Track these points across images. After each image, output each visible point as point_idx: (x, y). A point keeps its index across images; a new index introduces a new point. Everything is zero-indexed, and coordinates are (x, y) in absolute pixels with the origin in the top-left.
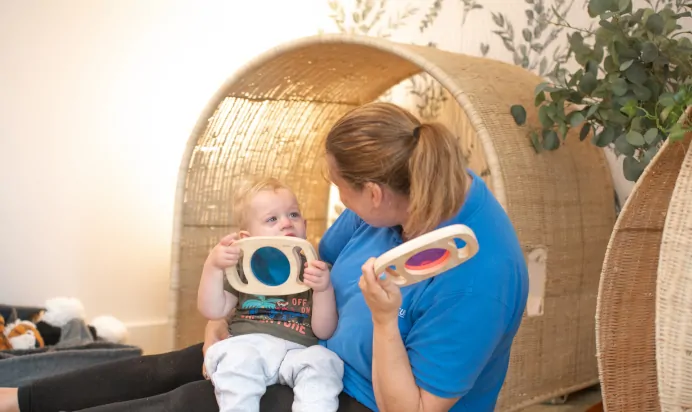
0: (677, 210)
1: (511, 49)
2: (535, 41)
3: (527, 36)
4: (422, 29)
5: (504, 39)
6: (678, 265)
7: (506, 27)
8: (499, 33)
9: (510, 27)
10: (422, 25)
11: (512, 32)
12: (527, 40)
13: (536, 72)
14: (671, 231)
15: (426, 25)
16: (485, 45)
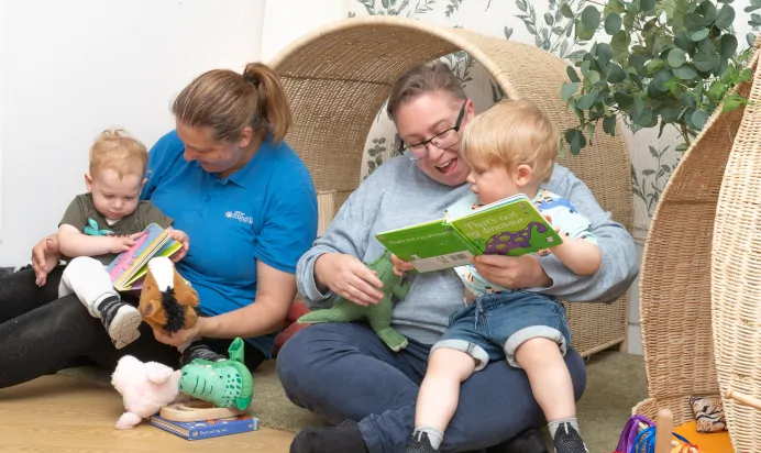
0: (731, 183)
1: (533, 32)
2: (556, 25)
3: (549, 20)
4: (448, 14)
5: (527, 22)
6: (734, 237)
7: (528, 11)
8: (522, 17)
9: (532, 11)
10: (448, 9)
11: (534, 16)
12: (548, 24)
13: (558, 53)
14: (726, 204)
15: (452, 11)
16: (509, 28)
